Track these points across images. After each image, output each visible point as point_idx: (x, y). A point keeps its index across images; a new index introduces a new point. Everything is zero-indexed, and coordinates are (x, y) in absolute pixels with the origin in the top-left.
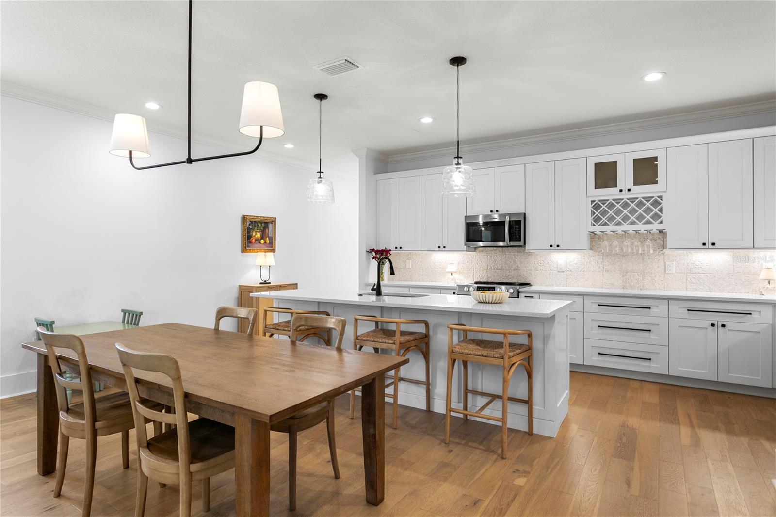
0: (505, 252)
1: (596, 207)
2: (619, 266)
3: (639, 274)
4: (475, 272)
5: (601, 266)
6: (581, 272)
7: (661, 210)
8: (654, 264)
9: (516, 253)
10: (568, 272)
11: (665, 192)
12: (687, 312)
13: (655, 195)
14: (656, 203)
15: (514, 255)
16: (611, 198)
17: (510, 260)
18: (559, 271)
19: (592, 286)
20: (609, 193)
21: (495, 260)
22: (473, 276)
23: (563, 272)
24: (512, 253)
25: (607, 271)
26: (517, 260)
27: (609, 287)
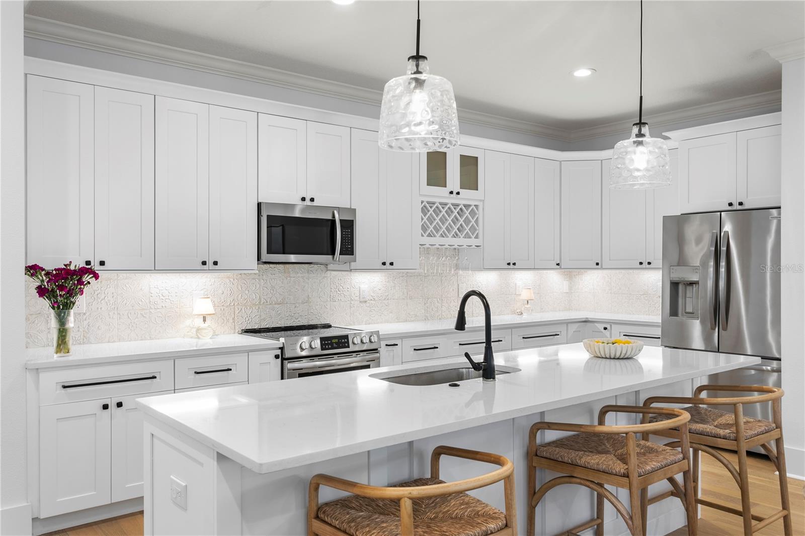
0: (289, 273)
1: (424, 210)
2: (421, 290)
3: (438, 299)
4: (237, 312)
5: (405, 291)
6: (384, 301)
7: (477, 221)
8: (450, 286)
9: (307, 275)
10: (372, 302)
11: (481, 200)
12: (523, 340)
13: (473, 203)
14: (473, 213)
15: (303, 277)
16: (437, 200)
17: (297, 287)
18: (360, 302)
19: (396, 320)
20: (438, 194)
21: (273, 287)
22: (233, 319)
23: (366, 302)
24: (299, 274)
25: (411, 298)
26: (307, 285)
27: (412, 319)
